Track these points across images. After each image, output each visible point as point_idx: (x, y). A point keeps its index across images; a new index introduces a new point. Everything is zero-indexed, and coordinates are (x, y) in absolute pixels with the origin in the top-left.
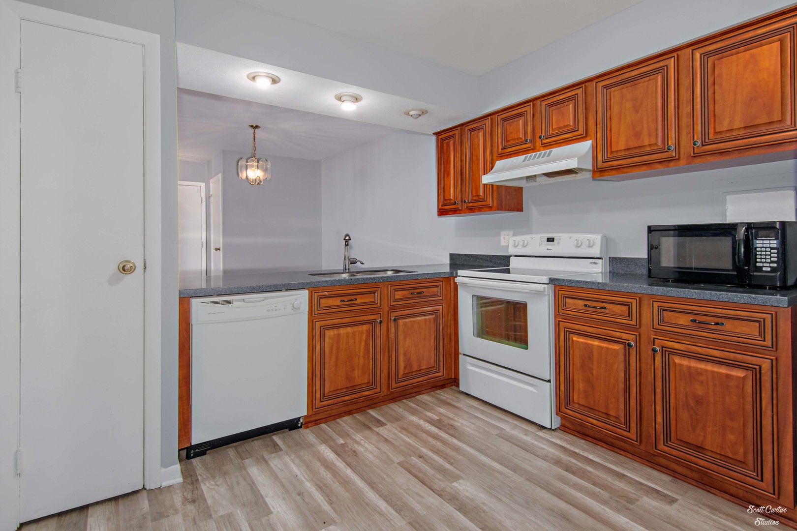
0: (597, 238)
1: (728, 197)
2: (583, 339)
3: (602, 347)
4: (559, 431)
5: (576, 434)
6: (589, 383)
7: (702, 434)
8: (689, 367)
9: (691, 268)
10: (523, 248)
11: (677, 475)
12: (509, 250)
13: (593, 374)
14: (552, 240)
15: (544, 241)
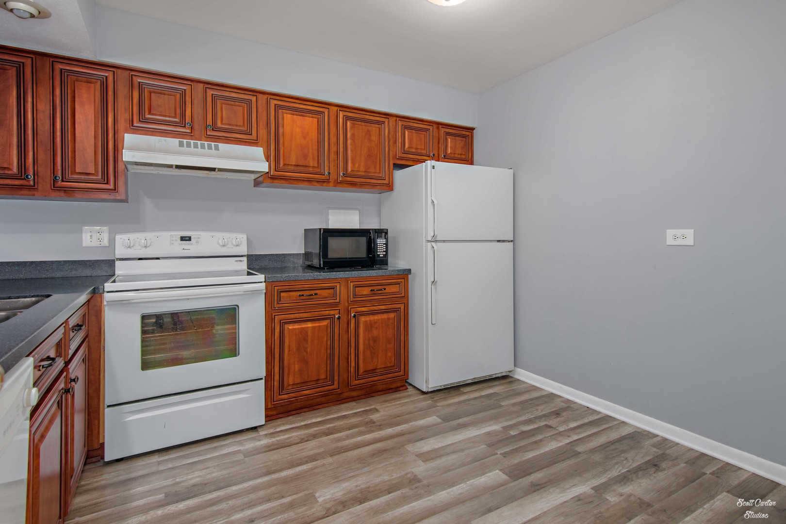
0: (243, 238)
1: (330, 211)
2: (298, 326)
3: (315, 327)
4: (268, 422)
5: (281, 416)
6: (304, 361)
7: (376, 360)
8: (370, 321)
9: (347, 258)
10: (144, 249)
11: (355, 398)
12: (117, 252)
13: (307, 353)
14: (188, 238)
15: (176, 240)
